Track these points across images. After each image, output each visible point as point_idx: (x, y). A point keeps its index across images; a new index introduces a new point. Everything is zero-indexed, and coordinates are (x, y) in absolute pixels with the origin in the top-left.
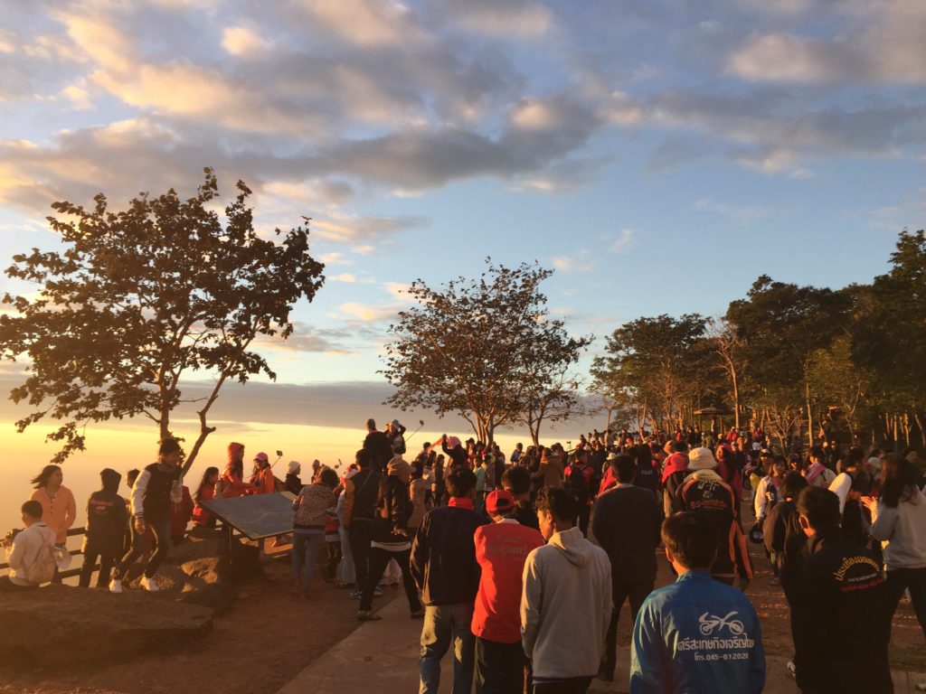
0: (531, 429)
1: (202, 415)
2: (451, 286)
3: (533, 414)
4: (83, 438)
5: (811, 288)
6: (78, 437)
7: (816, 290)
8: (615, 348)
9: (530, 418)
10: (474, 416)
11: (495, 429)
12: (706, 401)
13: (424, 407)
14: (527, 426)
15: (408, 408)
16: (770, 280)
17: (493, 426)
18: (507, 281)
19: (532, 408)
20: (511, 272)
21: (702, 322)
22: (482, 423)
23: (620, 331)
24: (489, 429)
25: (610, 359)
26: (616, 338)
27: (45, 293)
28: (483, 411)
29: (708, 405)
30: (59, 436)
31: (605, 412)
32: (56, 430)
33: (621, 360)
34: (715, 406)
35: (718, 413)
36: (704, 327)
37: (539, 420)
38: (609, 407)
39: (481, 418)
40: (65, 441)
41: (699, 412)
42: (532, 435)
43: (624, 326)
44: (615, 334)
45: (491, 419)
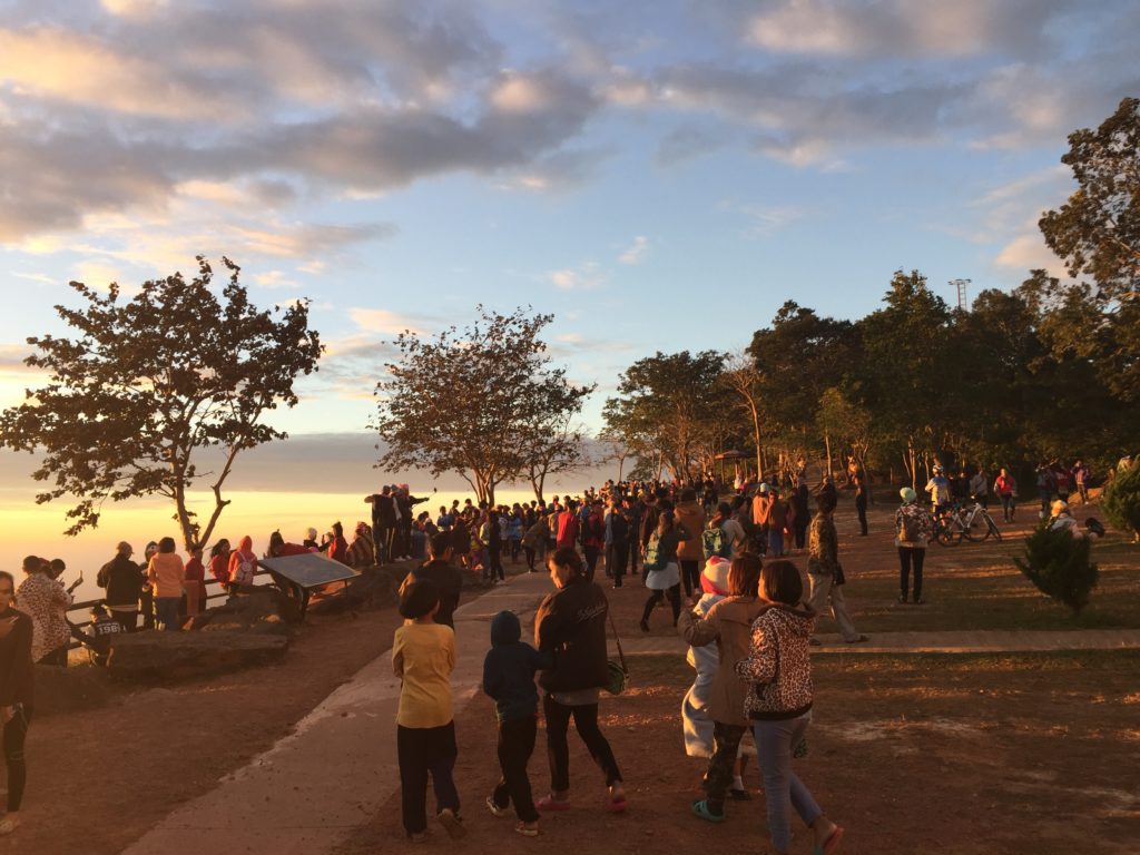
0: (535, 485)
1: (217, 489)
2: (443, 338)
3: (535, 468)
4: (98, 515)
5: (831, 320)
6: (93, 515)
7: (836, 322)
8: (628, 388)
9: (532, 473)
10: (471, 473)
11: (496, 487)
12: (728, 443)
13: (418, 467)
14: (530, 482)
15: (402, 469)
16: (796, 306)
17: (493, 485)
18: (501, 329)
19: (534, 463)
20: (504, 320)
21: (720, 359)
22: (481, 481)
23: (634, 369)
24: (489, 486)
25: (624, 402)
26: (630, 377)
27: (56, 378)
28: (483, 469)
29: (730, 448)
30: (77, 513)
31: (616, 461)
32: (74, 508)
33: (635, 402)
34: (737, 449)
35: (740, 456)
36: (722, 364)
37: (543, 475)
38: (621, 456)
39: (480, 476)
40: (81, 517)
41: (720, 456)
42: (536, 491)
43: (637, 363)
44: (629, 372)
45: (491, 478)
